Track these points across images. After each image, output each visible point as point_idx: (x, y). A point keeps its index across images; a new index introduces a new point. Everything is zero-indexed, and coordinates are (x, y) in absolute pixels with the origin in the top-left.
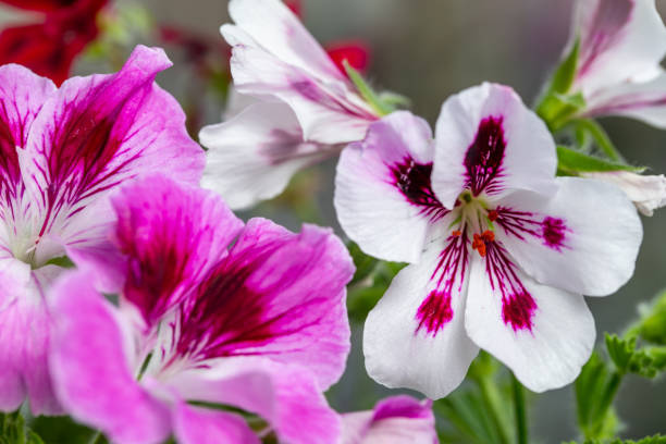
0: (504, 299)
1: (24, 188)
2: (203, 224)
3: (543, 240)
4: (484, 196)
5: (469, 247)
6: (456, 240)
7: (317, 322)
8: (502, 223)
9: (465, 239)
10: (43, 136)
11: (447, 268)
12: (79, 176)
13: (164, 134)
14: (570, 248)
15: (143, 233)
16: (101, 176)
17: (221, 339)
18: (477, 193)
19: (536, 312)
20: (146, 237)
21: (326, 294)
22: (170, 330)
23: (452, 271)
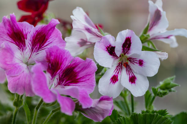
0: (130, 77)
1: (26, 48)
2: (65, 57)
3: (138, 64)
4: (126, 55)
5: (123, 66)
6: (120, 64)
7: (88, 80)
8: (130, 61)
9: (122, 64)
10: (31, 37)
11: (117, 70)
12: (38, 46)
13: (57, 38)
14: (144, 66)
15: (52, 58)
16: (43, 46)
17: (67, 82)
18: (125, 54)
19: (136, 80)
20: (52, 59)
21: (91, 73)
22: (57, 80)
23: (118, 71)
